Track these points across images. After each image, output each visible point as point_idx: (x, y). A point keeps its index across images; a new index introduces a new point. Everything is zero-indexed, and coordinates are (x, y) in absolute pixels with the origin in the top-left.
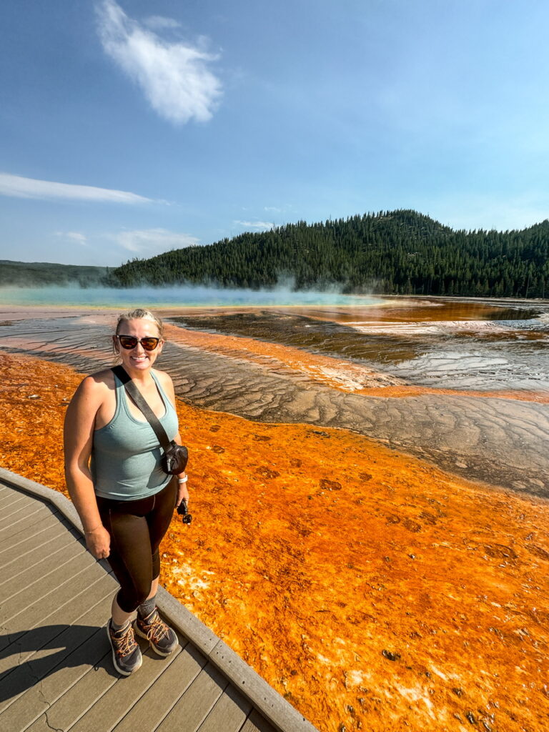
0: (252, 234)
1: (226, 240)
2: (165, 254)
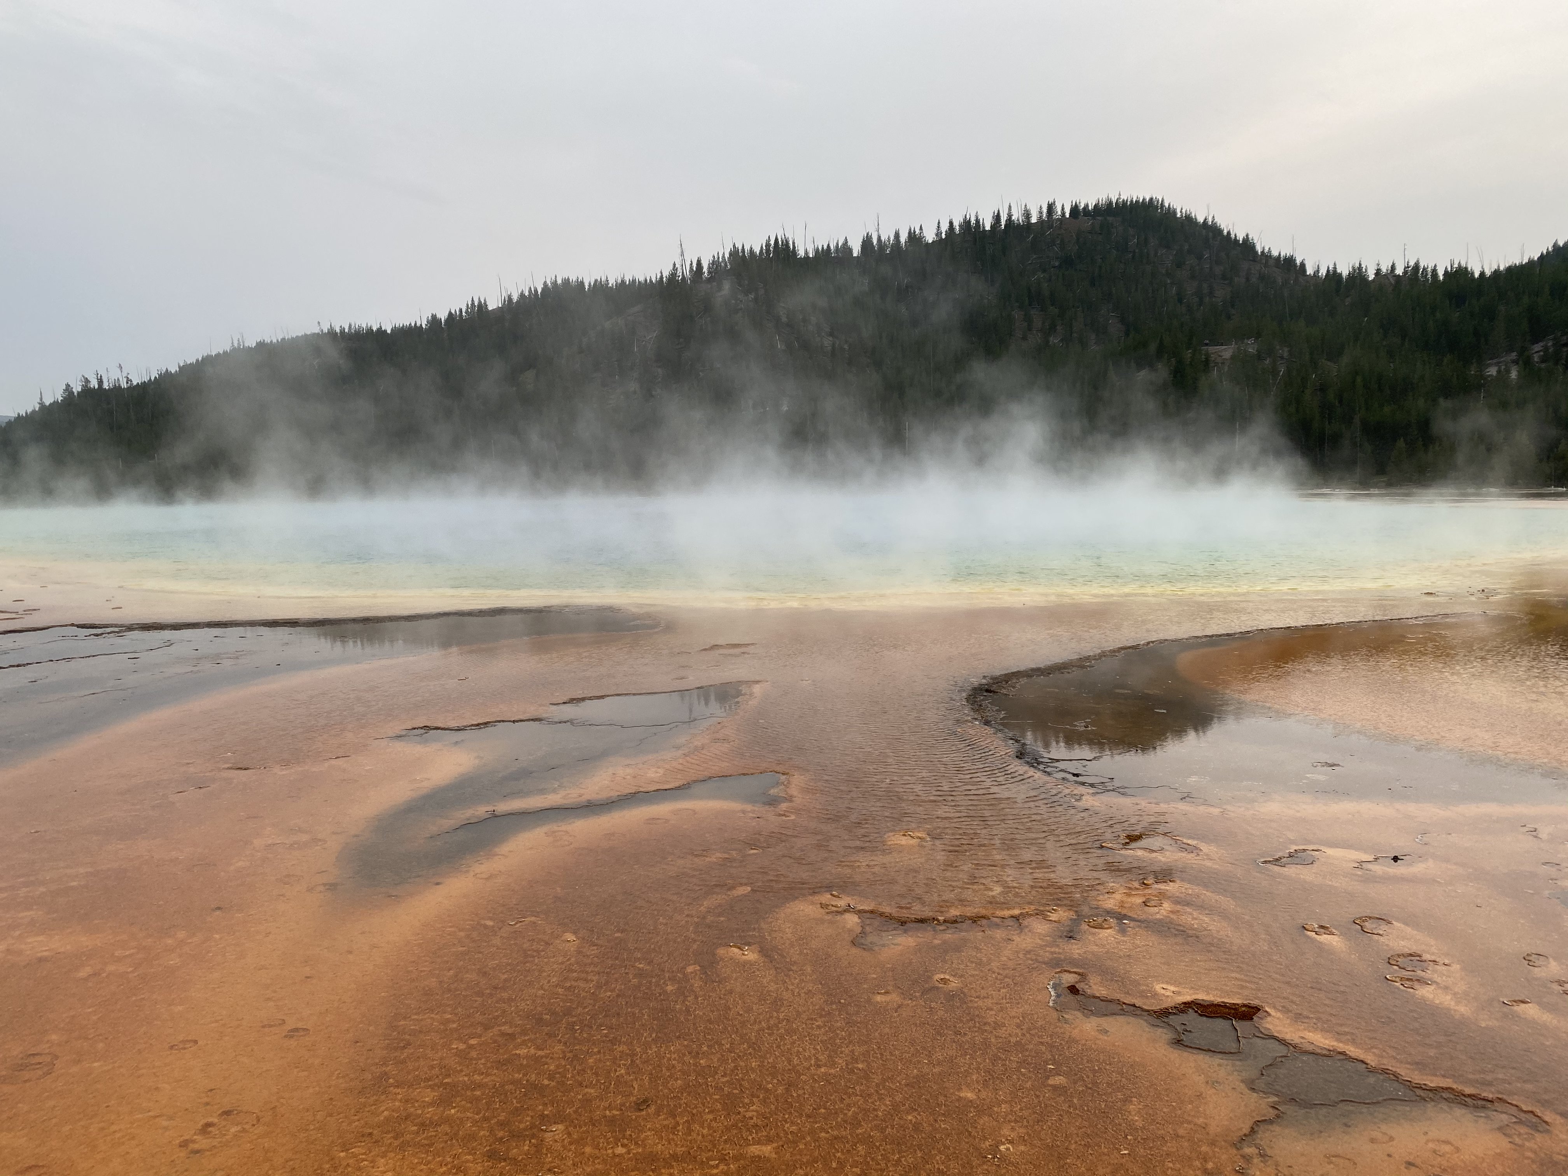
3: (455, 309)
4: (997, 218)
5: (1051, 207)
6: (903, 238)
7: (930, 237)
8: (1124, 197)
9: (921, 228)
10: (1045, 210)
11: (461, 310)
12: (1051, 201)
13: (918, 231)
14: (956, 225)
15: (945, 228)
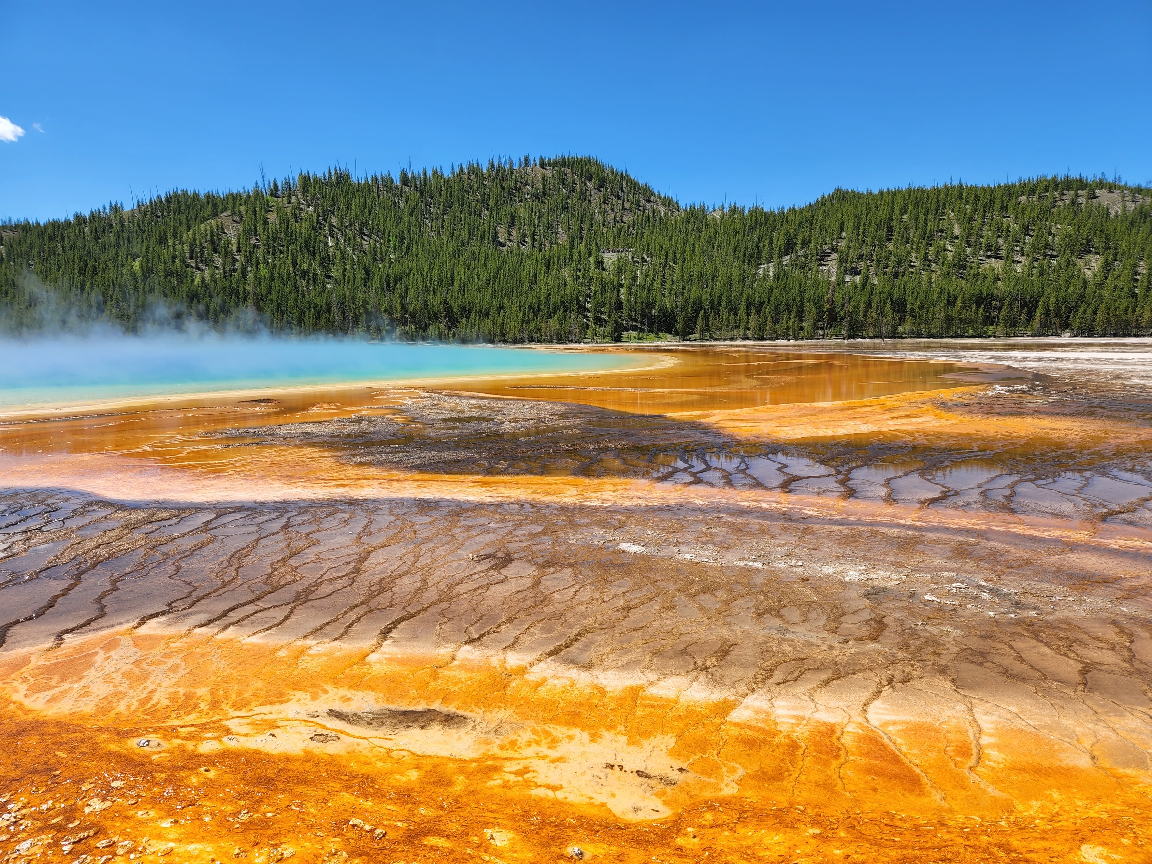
3: (95, 208)
4: (492, 165)
5: (527, 160)
6: (430, 174)
7: (447, 174)
8: (573, 155)
9: (441, 169)
10: (523, 161)
11: (99, 209)
12: (526, 155)
13: (439, 170)
14: (465, 167)
15: (457, 169)
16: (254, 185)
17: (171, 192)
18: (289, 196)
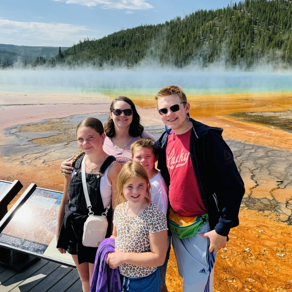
0: (206, 11)
1: (179, 19)
2: (115, 34)
16: (227, 6)
17: (197, 11)
18: (241, 9)
